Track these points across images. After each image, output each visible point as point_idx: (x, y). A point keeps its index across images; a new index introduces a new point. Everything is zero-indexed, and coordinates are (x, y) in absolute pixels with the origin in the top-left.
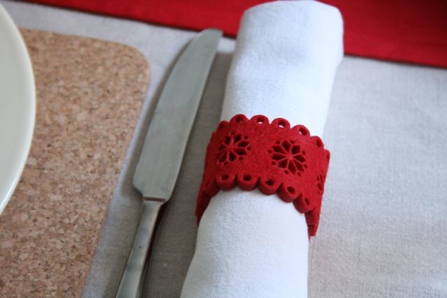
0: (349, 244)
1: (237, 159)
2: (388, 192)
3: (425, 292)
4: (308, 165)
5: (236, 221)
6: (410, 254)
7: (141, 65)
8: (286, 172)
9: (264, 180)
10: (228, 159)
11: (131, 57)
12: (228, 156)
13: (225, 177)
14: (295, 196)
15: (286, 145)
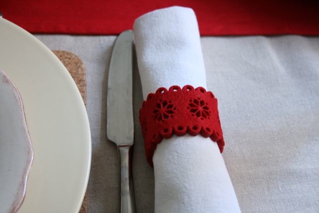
0: (236, 152)
1: (170, 117)
2: (247, 115)
3: (287, 172)
4: (211, 111)
5: (181, 157)
6: (272, 151)
7: (78, 63)
8: (202, 119)
9: (191, 127)
10: (163, 118)
11: (70, 59)
12: (163, 116)
13: (166, 131)
14: (211, 133)
15: (196, 101)
